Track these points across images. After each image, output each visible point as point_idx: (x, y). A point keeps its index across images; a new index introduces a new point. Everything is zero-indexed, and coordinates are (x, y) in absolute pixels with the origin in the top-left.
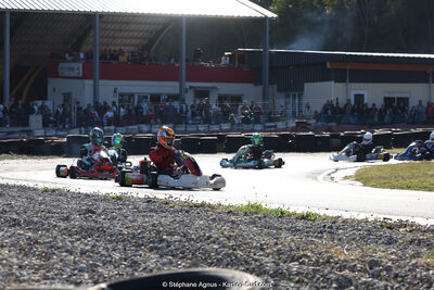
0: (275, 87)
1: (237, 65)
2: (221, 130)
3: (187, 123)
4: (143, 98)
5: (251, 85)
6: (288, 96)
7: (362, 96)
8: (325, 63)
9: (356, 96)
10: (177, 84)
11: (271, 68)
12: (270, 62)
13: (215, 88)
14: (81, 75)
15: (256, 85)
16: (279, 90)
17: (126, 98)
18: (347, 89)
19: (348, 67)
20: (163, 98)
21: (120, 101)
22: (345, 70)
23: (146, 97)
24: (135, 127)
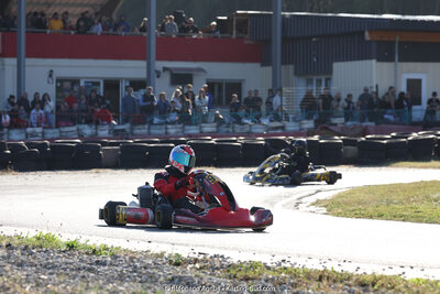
0: (291, 67)
1: (234, 36)
2: (202, 134)
3: (151, 123)
4: (92, 85)
5: (256, 66)
6: (309, 82)
7: (419, 81)
8: (363, 33)
9: (409, 81)
10: (143, 64)
11: (284, 39)
12: (283, 30)
13: (201, 70)
15: (262, 65)
16: (297, 73)
17: (67, 85)
18: (396, 71)
19: (398, 39)
20: (123, 85)
21: (59, 90)
22: (393, 43)
23: (98, 84)
24: (74, 128)
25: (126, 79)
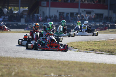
1: (102, 3)
4: (67, 14)
13: (93, 11)
14: (46, 5)
17: (61, 14)
25: (76, 13)
